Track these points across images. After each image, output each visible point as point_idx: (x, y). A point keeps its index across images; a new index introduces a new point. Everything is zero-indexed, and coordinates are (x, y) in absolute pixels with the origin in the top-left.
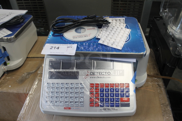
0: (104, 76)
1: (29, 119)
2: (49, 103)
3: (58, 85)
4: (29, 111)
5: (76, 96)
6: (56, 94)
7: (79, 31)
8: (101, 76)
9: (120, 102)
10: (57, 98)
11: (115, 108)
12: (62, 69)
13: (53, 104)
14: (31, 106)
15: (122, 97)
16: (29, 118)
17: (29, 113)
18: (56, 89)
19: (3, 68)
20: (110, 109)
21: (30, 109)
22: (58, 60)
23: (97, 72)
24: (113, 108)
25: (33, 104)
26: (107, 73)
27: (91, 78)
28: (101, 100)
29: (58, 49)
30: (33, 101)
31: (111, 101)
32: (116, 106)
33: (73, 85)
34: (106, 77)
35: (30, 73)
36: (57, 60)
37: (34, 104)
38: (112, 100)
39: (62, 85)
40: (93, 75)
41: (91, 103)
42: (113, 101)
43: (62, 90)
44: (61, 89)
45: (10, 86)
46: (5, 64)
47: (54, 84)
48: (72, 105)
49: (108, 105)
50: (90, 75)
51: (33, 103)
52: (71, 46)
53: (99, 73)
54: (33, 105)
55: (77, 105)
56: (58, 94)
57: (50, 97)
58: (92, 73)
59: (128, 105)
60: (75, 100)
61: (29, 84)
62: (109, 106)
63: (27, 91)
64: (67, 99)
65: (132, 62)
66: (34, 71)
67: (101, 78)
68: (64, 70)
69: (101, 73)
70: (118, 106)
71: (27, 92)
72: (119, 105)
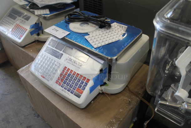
0: (76, 65)
7: (83, 25)
9: (75, 91)
15: (79, 88)
19: (35, 37)
20: (66, 92)
22: (56, 41)
24: (68, 92)
26: (80, 64)
28: (64, 82)
29: (56, 31)
38: (71, 86)
40: (70, 61)
45: (31, 50)
46: (38, 35)
50: (68, 60)
52: (65, 32)
55: (49, 77)
58: (70, 59)
59: (79, 96)
62: (66, 89)
67: (74, 65)
68: (56, 49)
69: (76, 62)
70: (72, 93)
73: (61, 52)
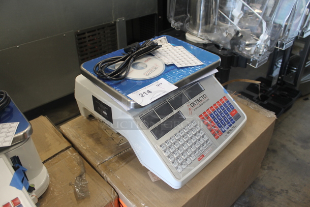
2: (181, 167)
3: (173, 139)
5: (197, 138)
6: (179, 151)
9: (232, 118)
10: (184, 155)
11: (234, 125)
12: (162, 119)
13: (185, 165)
18: (175, 146)
20: (232, 129)
22: (149, 111)
23: (195, 101)
26: (203, 97)
27: (195, 110)
28: (219, 126)
31: (226, 122)
33: (186, 129)
36: (147, 111)
38: (226, 120)
39: (177, 137)
40: (194, 106)
41: (214, 136)
42: (228, 120)
44: (180, 142)
47: (169, 142)
48: (202, 150)
50: (192, 107)
53: (198, 101)
55: (206, 147)
56: (181, 150)
57: (176, 159)
58: (192, 105)
59: (238, 117)
60: (201, 143)
62: (228, 127)
64: (193, 147)
67: (202, 104)
72: (233, 121)
73: (175, 112)
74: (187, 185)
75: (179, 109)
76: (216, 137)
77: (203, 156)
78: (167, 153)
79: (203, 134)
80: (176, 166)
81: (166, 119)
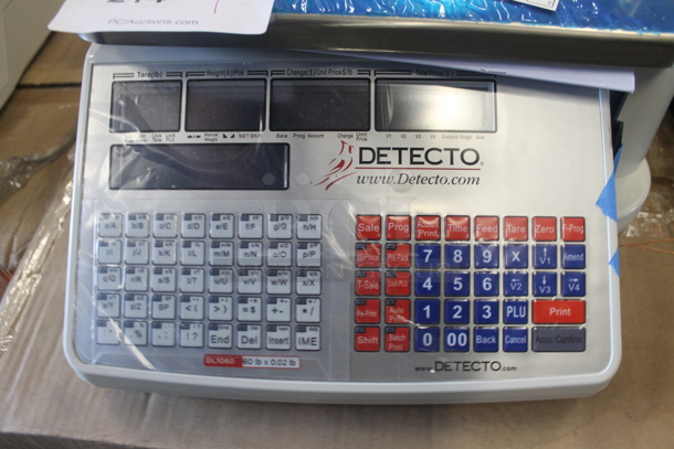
0: (442, 174)
1: (11, 413)
2: (118, 330)
3: (167, 226)
4: (15, 369)
5: (271, 289)
6: (154, 278)
8: (424, 174)
9: (530, 326)
10: (164, 302)
11: (502, 357)
12: (187, 130)
13: (138, 334)
14: (27, 341)
15: (544, 295)
16: (14, 406)
17: (11, 378)
18: (155, 251)
20: (476, 366)
21: (22, 353)
22: (164, 78)
23: (400, 150)
24: (489, 357)
25: (37, 329)
26: (457, 155)
27: (360, 180)
28: (422, 314)
30: (39, 312)
31: (479, 320)
32: (509, 348)
33: (253, 226)
34: (450, 175)
35: (29, 163)
36: (157, 74)
37: (42, 328)
38: (484, 312)
39: (189, 227)
40: (375, 164)
41: (359, 332)
42: (494, 320)
43: (193, 254)
44: (184, 251)
47: (145, 222)
48: (252, 341)
49: (462, 340)
50: (356, 162)
51: (39, 324)
53: (412, 156)
54: (39, 334)
55: (281, 341)
56: (167, 280)
57: (123, 294)
58: (368, 156)
59: (574, 342)
60: (271, 317)
61: (21, 220)
62: (466, 349)
63: (13, 257)
64: (220, 304)
65: (604, 90)
66: (50, 152)
68: (203, 138)
69: (423, 153)
70: (522, 348)
71: (13, 260)
72: (523, 340)
73: (266, 136)
74: (153, 397)
75: (288, 137)
76: (362, 340)
77: (238, 362)
78: (110, 253)
79: (315, 289)
80: (103, 312)
81: (201, 141)
